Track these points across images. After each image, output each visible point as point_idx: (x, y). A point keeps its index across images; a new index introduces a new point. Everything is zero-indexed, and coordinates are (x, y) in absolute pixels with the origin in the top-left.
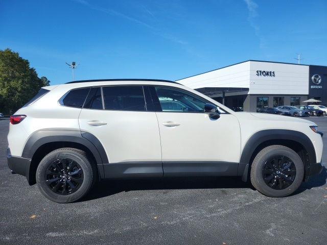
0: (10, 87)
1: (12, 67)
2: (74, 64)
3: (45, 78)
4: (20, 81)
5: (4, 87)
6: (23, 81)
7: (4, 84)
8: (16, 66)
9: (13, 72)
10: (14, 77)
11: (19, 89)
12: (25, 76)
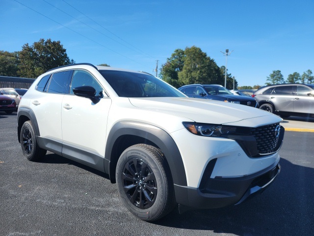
0: (192, 76)
1: (194, 60)
2: (227, 51)
3: (224, 67)
4: (198, 72)
5: (187, 77)
6: (201, 72)
7: (187, 75)
8: (197, 59)
9: (195, 64)
10: (195, 69)
11: (197, 79)
12: (203, 67)
